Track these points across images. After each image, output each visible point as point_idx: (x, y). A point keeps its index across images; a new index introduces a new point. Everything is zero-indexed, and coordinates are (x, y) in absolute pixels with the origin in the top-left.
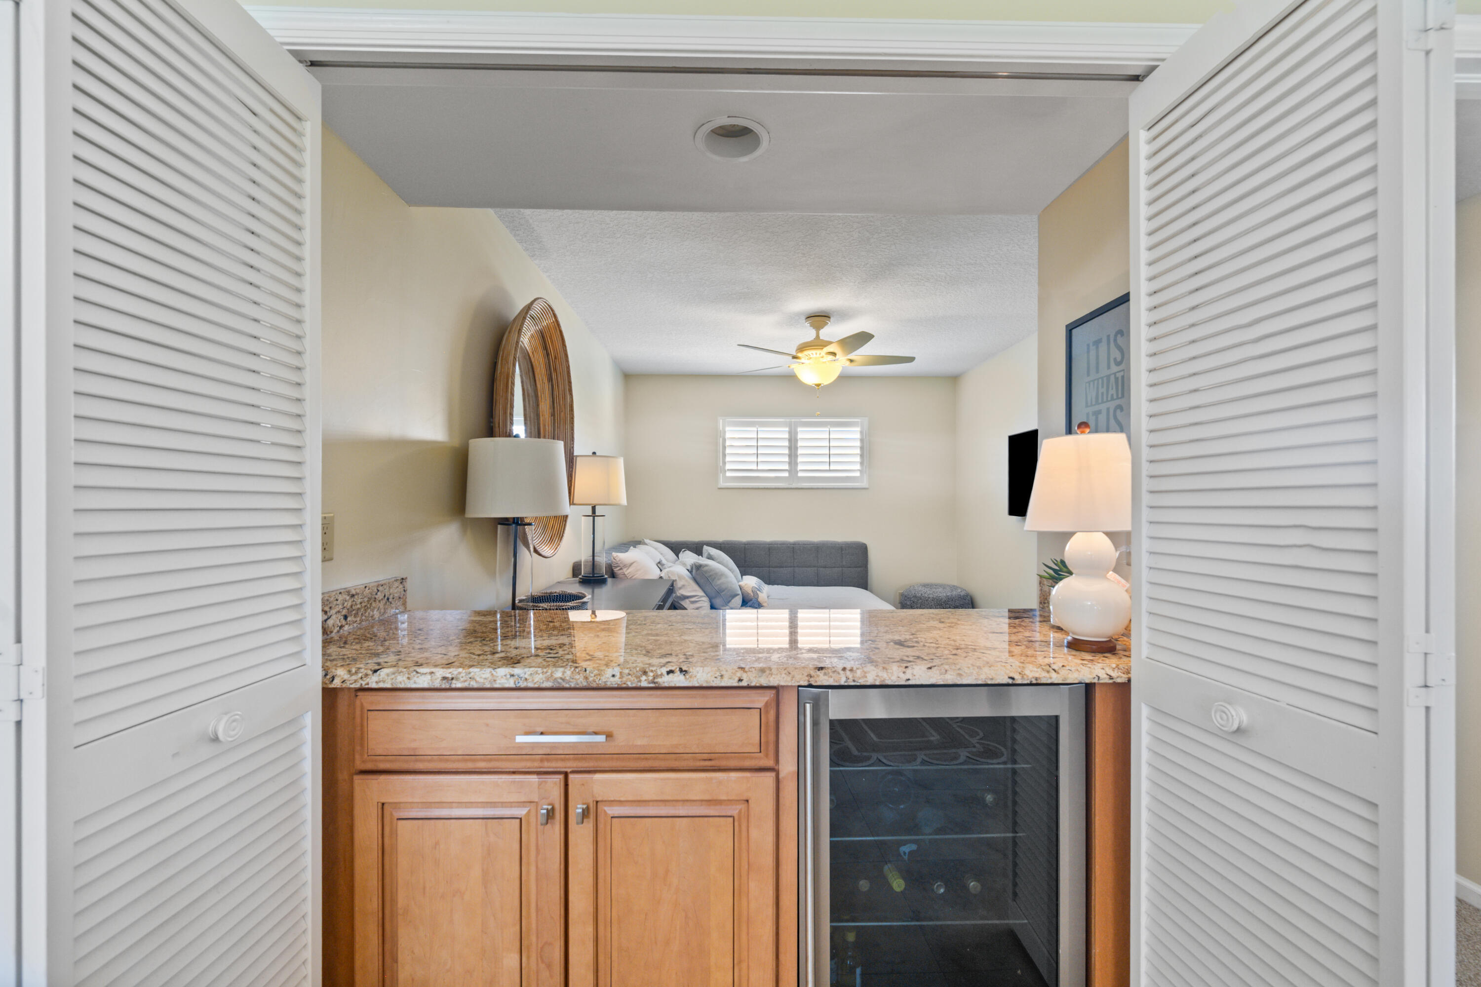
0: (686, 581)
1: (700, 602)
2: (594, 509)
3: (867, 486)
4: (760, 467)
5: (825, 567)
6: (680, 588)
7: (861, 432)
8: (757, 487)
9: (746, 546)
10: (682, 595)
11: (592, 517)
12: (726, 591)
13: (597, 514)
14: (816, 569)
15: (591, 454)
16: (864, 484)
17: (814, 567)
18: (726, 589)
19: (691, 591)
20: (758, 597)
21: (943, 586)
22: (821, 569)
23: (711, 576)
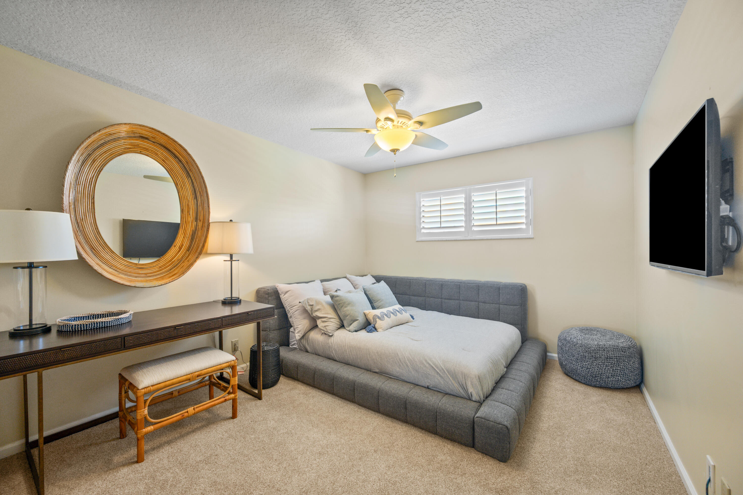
0: (323, 306)
1: (328, 322)
2: (231, 256)
3: (532, 236)
4: (443, 225)
5: (484, 302)
6: (316, 311)
7: (526, 191)
8: (441, 239)
9: (427, 282)
10: (317, 316)
11: (230, 262)
12: (349, 316)
13: (234, 259)
14: (477, 303)
15: (229, 221)
16: (530, 234)
17: (476, 301)
18: (349, 314)
19: (323, 314)
20: (376, 323)
21: (603, 332)
22: (481, 304)
23: (339, 304)
